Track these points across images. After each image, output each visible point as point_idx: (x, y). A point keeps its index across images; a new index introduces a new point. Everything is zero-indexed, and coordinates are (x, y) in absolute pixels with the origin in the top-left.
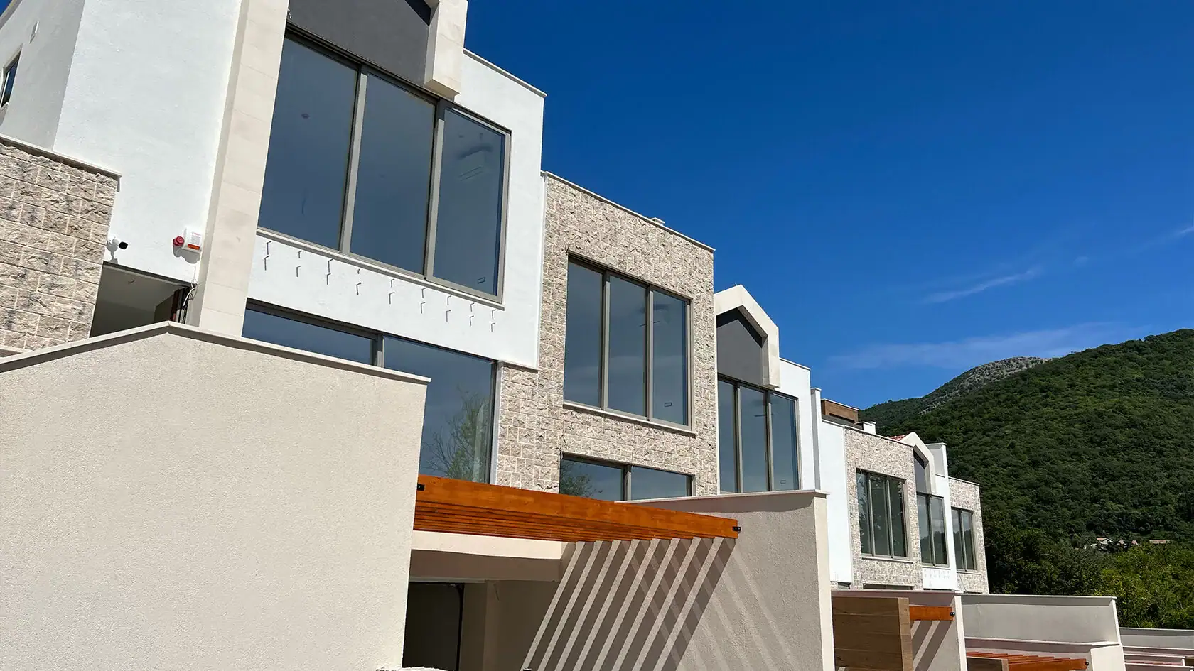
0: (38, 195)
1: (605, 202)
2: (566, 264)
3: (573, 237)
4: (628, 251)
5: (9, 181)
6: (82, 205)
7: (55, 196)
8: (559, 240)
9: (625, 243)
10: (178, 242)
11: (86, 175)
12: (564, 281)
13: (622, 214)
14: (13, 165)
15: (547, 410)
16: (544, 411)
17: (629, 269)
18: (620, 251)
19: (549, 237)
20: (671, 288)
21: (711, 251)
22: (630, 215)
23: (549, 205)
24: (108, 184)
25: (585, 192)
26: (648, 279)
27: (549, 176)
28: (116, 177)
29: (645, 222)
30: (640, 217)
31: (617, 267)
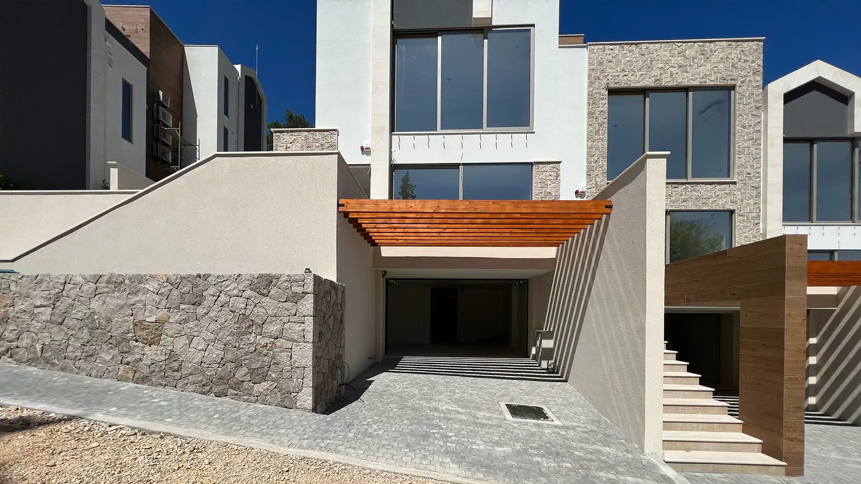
0: (312, 146)
1: (640, 43)
2: (606, 97)
3: (612, 77)
4: (664, 70)
5: (303, 144)
6: (327, 145)
7: (317, 145)
8: (600, 83)
9: (661, 66)
10: (362, 149)
11: (326, 133)
12: (606, 108)
13: (658, 46)
14: (303, 138)
15: (594, 189)
16: (592, 189)
17: (667, 82)
18: (656, 72)
19: (591, 84)
20: (712, 83)
21: (760, 41)
22: (665, 44)
23: (590, 64)
24: (334, 134)
25: (621, 44)
26: (686, 83)
27: (590, 45)
28: (335, 130)
29: (681, 44)
30: (675, 42)
31: (653, 85)
